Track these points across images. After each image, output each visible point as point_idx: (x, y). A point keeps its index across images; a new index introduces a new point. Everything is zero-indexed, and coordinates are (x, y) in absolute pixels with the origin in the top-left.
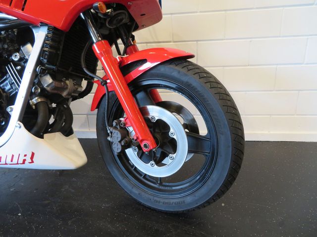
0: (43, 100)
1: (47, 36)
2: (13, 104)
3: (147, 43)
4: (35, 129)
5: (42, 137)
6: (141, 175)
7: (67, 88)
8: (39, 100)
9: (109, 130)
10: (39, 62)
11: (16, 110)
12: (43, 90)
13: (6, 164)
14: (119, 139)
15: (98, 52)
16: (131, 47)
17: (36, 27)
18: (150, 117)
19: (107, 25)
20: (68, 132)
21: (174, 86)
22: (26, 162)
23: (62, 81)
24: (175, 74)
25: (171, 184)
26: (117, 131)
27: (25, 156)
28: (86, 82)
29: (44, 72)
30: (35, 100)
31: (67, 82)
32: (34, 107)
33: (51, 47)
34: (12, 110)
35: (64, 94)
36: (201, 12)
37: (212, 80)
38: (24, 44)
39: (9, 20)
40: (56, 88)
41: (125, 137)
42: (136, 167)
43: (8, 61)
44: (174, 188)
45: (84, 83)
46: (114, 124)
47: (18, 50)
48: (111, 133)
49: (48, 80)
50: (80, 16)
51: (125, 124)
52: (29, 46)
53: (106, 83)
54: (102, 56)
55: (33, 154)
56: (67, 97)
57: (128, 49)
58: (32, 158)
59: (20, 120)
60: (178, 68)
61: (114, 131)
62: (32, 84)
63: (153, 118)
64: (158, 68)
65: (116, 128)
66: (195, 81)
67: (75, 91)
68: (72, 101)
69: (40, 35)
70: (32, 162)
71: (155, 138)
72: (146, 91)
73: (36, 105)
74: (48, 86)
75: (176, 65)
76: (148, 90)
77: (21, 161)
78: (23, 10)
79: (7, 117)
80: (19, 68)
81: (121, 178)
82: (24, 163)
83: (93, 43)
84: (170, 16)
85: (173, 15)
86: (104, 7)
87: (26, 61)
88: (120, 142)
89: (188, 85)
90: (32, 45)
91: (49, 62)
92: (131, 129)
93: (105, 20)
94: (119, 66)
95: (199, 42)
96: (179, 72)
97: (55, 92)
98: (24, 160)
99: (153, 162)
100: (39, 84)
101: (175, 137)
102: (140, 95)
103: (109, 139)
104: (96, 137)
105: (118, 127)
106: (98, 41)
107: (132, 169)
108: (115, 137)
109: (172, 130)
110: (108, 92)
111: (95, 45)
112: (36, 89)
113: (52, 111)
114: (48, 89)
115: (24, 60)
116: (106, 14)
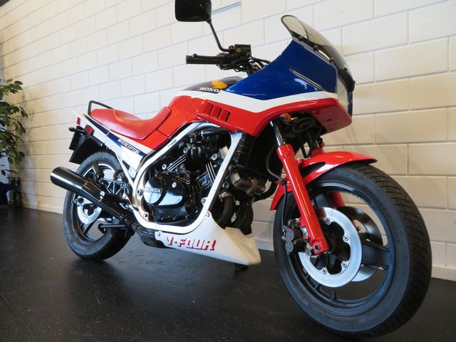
0: (229, 195)
1: (241, 141)
2: (206, 196)
3: (343, 145)
4: (220, 220)
5: (224, 228)
6: (314, 286)
7: (251, 186)
8: (227, 195)
9: (284, 228)
10: (232, 162)
11: (208, 202)
12: (231, 185)
13: (193, 248)
14: (292, 239)
15: (281, 154)
16: (317, 150)
17: (233, 133)
18: (325, 219)
19: (294, 130)
20: (247, 231)
21: (351, 189)
22: (208, 248)
23: (247, 180)
24: (352, 177)
25: (346, 301)
26: (290, 230)
27: (209, 242)
28: (270, 183)
29: (234, 171)
30: (223, 195)
31: (252, 181)
32: (222, 201)
33: (243, 149)
34: (204, 202)
35: (248, 192)
36: (412, 110)
37: (389, 184)
38: (222, 147)
39: (214, 128)
40: (242, 185)
41: (298, 238)
42: (310, 276)
43: (208, 160)
44: (348, 305)
45: (268, 184)
46: (289, 223)
47: (217, 152)
48: (286, 231)
49: (236, 177)
50: (270, 124)
51: (299, 224)
52: (225, 148)
53: (286, 183)
54: (285, 157)
55: (215, 242)
56: (251, 194)
57: (313, 152)
58: (213, 245)
59: (209, 210)
60: (355, 171)
61: (288, 230)
62: (223, 180)
63: (328, 220)
64: (336, 170)
65: (290, 227)
66: (371, 185)
67: (258, 190)
68: (255, 201)
69: (236, 139)
70: (213, 249)
71: (328, 241)
72: (325, 194)
73: (224, 199)
74: (235, 183)
75: (354, 169)
76: (328, 193)
77: (204, 247)
78: (226, 121)
79: (200, 207)
80: (215, 166)
81: (292, 285)
82: (206, 249)
83: (278, 146)
84: (372, 115)
85: (377, 115)
86: (289, 117)
87: (222, 160)
88: (292, 241)
89: (364, 188)
90: (228, 148)
91: (239, 163)
92: (305, 230)
93: (292, 127)
94: (300, 168)
95: (410, 145)
96: (355, 176)
97: (241, 188)
98: (207, 247)
99: (325, 269)
100: (229, 180)
101: (349, 242)
102: (319, 198)
103: (283, 238)
104: (273, 250)
105: (293, 226)
106: (282, 145)
107: (306, 278)
108: (289, 236)
109: (346, 234)
110: (287, 193)
111: (279, 149)
112: (226, 184)
113: (235, 209)
114: (236, 185)
115: (220, 160)
116: (292, 122)
